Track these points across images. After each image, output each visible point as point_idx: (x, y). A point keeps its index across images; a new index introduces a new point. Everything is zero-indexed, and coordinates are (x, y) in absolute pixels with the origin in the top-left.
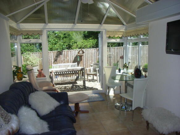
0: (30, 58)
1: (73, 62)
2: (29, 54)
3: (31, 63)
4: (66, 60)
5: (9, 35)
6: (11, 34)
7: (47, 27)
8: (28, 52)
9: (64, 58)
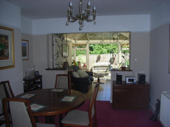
0: (82, 58)
1: (109, 62)
2: (81, 56)
3: (82, 61)
4: (104, 60)
5: (71, 47)
6: (72, 46)
7: (89, 42)
8: (81, 55)
9: (103, 59)
